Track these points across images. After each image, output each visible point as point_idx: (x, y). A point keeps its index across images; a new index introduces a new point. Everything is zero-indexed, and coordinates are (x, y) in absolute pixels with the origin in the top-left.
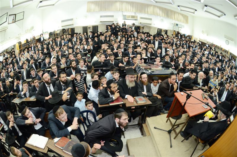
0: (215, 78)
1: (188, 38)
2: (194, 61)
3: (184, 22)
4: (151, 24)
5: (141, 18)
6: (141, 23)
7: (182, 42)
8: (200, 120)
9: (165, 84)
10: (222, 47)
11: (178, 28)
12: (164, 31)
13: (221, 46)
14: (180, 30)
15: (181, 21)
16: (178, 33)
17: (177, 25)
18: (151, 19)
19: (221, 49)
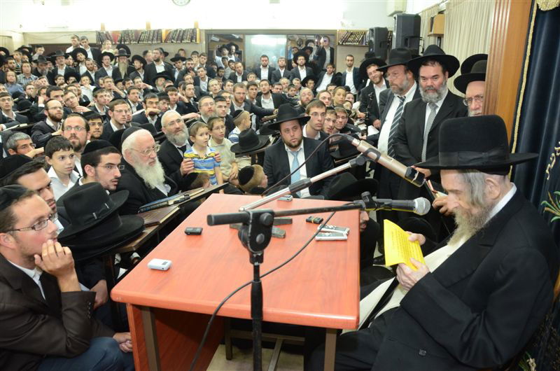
19: (151, 37)
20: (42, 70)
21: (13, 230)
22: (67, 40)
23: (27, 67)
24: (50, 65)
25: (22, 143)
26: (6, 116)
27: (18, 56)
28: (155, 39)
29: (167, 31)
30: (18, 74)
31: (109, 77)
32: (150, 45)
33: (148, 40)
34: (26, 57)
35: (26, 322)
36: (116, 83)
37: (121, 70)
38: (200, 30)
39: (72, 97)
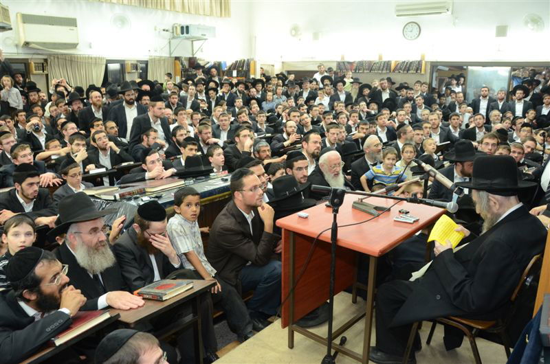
0: (390, 156)
1: (235, 73)
2: (285, 135)
3: (211, 14)
4: (74, 46)
5: (27, 19)
6: (27, 44)
7: (217, 93)
8: (413, 274)
9: (228, 218)
10: (385, 59)
11: (189, 43)
12: (136, 67)
13: (380, 58)
14: (201, 49)
15: (201, 12)
16: (193, 63)
17: (185, 30)
18: (72, 22)
19: (381, 68)
20: (291, 93)
21: (242, 190)
22: (315, 68)
23: (280, 90)
24: (298, 89)
25: (263, 149)
26: (260, 127)
27: (275, 81)
28: (385, 69)
29: (396, 62)
30: (274, 94)
31: (342, 102)
32: (380, 74)
33: (379, 70)
34: (281, 81)
35: (238, 239)
36: (346, 106)
37: (352, 94)
38: (426, 62)
39: (307, 118)
